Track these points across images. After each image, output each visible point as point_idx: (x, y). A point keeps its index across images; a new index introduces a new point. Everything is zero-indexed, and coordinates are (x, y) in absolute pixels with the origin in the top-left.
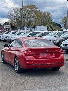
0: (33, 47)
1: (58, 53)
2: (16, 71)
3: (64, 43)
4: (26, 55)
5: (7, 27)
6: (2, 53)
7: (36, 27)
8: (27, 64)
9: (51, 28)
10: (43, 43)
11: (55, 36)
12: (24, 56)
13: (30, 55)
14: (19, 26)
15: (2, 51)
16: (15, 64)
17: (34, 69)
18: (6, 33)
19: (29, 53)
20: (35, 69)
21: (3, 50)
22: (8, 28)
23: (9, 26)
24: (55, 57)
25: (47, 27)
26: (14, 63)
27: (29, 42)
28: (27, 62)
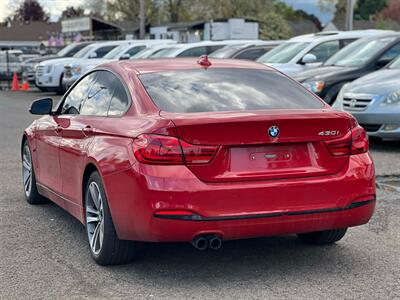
0: (189, 111)
1: (339, 149)
2: (96, 253)
3: (349, 95)
4: (146, 158)
5: (76, 29)
6: (23, 151)
7: (207, 26)
8: (155, 214)
9: (275, 29)
10: (240, 88)
11: (301, 62)
12: (136, 167)
13: (169, 160)
14: (129, 23)
15: (25, 137)
16: (88, 209)
17: (195, 244)
18: (69, 55)
19: (163, 151)
20: (201, 244)
21: (29, 131)
22: (77, 33)
23: (85, 24)
24: (320, 170)
25: (256, 25)
26: (81, 207)
27: (166, 84)
28: (158, 206)
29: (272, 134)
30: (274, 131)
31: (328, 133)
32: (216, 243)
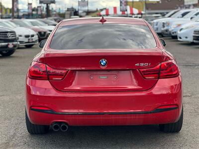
8: (31, 108)
29: (102, 64)
30: (104, 62)
31: (142, 64)
32: (64, 128)
